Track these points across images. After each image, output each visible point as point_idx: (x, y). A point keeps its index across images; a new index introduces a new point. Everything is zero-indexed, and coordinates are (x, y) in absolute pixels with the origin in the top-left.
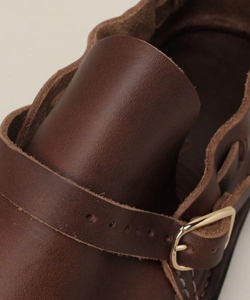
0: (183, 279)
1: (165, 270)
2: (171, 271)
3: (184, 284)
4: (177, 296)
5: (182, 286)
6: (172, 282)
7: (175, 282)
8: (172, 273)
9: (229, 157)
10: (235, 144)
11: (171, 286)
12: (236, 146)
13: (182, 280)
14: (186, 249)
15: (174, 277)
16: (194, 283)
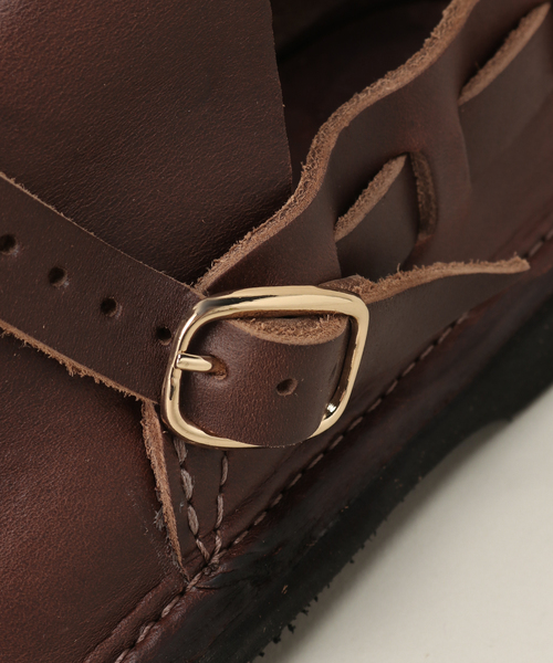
0: (191, 475)
1: (147, 434)
2: (160, 436)
3: (189, 488)
4: (162, 516)
5: (184, 492)
6: (156, 471)
7: (165, 471)
8: (161, 443)
9: (373, 188)
10: (394, 162)
11: (153, 481)
12: (397, 166)
13: (186, 475)
14: (209, 374)
15: (165, 457)
16: (220, 500)
